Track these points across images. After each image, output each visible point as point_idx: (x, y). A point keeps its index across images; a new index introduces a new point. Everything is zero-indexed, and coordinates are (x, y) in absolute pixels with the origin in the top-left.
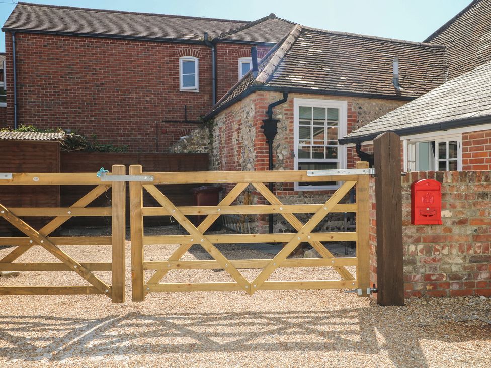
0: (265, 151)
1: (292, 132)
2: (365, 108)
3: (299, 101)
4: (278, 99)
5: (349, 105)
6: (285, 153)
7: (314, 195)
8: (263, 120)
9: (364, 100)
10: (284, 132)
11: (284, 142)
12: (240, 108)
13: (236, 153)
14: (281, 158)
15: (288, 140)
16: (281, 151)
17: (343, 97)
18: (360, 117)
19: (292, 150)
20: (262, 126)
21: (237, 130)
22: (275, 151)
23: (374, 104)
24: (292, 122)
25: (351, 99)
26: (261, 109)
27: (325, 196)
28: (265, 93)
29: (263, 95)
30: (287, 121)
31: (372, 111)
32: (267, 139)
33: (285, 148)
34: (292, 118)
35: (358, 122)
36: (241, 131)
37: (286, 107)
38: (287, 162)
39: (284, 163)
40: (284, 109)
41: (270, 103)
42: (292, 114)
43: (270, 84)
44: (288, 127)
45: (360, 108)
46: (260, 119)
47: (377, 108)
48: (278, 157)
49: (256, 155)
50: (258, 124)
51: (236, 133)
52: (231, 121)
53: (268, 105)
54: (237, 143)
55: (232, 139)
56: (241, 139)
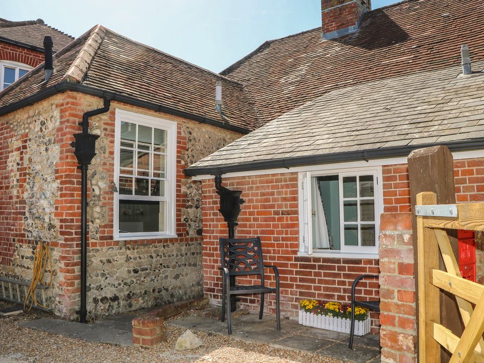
0: (75, 180)
1: (112, 156)
2: (194, 134)
3: (123, 114)
4: (95, 107)
5: (179, 128)
6: (102, 184)
7: (138, 246)
8: (74, 135)
9: (194, 124)
10: (103, 155)
11: (101, 170)
12: (26, 116)
13: (15, 183)
14: (97, 192)
15: (107, 167)
16: (98, 181)
17: (173, 117)
18: (190, 144)
19: (112, 182)
20: (73, 142)
21: (18, 149)
22: (90, 182)
23: (204, 130)
24: (113, 142)
25: (182, 120)
26: (72, 119)
27: (151, 246)
28: (79, 95)
29: (76, 98)
30: (106, 139)
31: (202, 139)
32: (79, 163)
33: (103, 178)
34: (113, 136)
35: (187, 150)
36: (28, 150)
37: (105, 120)
38: (105, 198)
39: (101, 199)
40: (103, 122)
41: (86, 112)
42: (113, 131)
43: (87, 84)
44: (107, 147)
45: (190, 133)
46: (70, 133)
47: (207, 136)
48: (93, 190)
49: (60, 186)
50: (67, 139)
51: (15, 153)
52: (5, 135)
53: (82, 114)
54: (18, 169)
55: (6, 162)
56: (26, 163)
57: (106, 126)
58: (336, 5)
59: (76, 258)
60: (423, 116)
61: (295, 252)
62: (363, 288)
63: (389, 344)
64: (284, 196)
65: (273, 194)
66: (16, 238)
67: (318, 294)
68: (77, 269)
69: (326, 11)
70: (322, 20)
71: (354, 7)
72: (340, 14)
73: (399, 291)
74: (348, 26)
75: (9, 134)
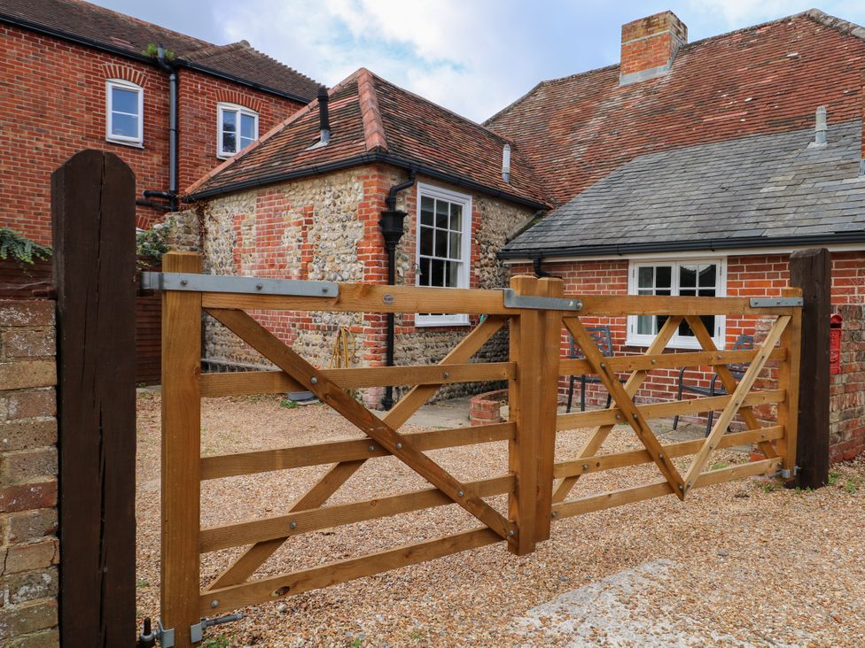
0: (382, 261)
1: (413, 235)
2: (488, 210)
4: (399, 181)
5: (474, 203)
6: (406, 265)
7: (436, 333)
8: (380, 212)
9: (488, 197)
10: (406, 234)
11: (405, 250)
12: (309, 185)
13: (295, 261)
14: (401, 274)
15: (410, 247)
16: (402, 263)
18: (484, 221)
19: (414, 264)
20: (380, 220)
21: (299, 223)
22: (396, 263)
23: (497, 205)
24: (414, 219)
25: (476, 194)
26: (378, 194)
30: (410, 216)
31: (494, 215)
32: (386, 243)
33: (406, 259)
34: (415, 213)
35: (481, 228)
36: (314, 225)
38: (408, 281)
39: (405, 282)
40: (407, 197)
41: (391, 186)
44: (410, 226)
45: (484, 209)
46: (377, 209)
47: (499, 212)
48: (398, 272)
49: (364, 267)
50: (373, 217)
51: (293, 228)
52: (276, 206)
53: (388, 189)
54: (299, 246)
55: (279, 238)
56: (311, 239)
57: (409, 202)
58: (643, 36)
59: (383, 345)
60: (774, 200)
61: (623, 342)
62: (698, 380)
63: (761, 415)
64: (611, 283)
65: (598, 280)
66: (298, 324)
67: (647, 385)
68: (383, 356)
69: (627, 43)
70: (622, 56)
71: (666, 40)
72: (646, 49)
73: (772, 370)
74: (656, 65)
75: (282, 206)
